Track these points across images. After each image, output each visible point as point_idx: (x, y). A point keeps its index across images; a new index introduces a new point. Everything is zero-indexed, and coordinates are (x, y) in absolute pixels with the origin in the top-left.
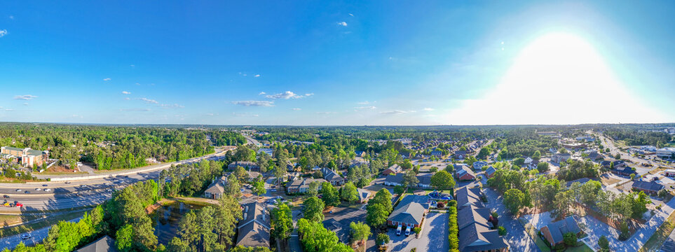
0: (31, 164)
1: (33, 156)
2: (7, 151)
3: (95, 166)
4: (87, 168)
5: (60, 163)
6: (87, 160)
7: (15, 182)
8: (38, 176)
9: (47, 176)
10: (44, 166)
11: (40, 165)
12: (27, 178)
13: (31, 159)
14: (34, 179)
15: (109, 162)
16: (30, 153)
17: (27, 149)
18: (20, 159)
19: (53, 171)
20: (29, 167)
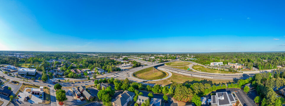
0: (238, 68)
1: (238, 66)
2: (230, 64)
3: (258, 69)
4: (256, 69)
5: (247, 68)
6: (256, 67)
7: (232, 73)
8: (239, 71)
9: (242, 71)
10: (242, 69)
11: (241, 68)
12: (236, 72)
13: (237, 66)
14: (238, 72)
15: (263, 67)
16: (238, 65)
17: (237, 63)
18: (234, 67)
19: (245, 70)
20: (237, 69)
